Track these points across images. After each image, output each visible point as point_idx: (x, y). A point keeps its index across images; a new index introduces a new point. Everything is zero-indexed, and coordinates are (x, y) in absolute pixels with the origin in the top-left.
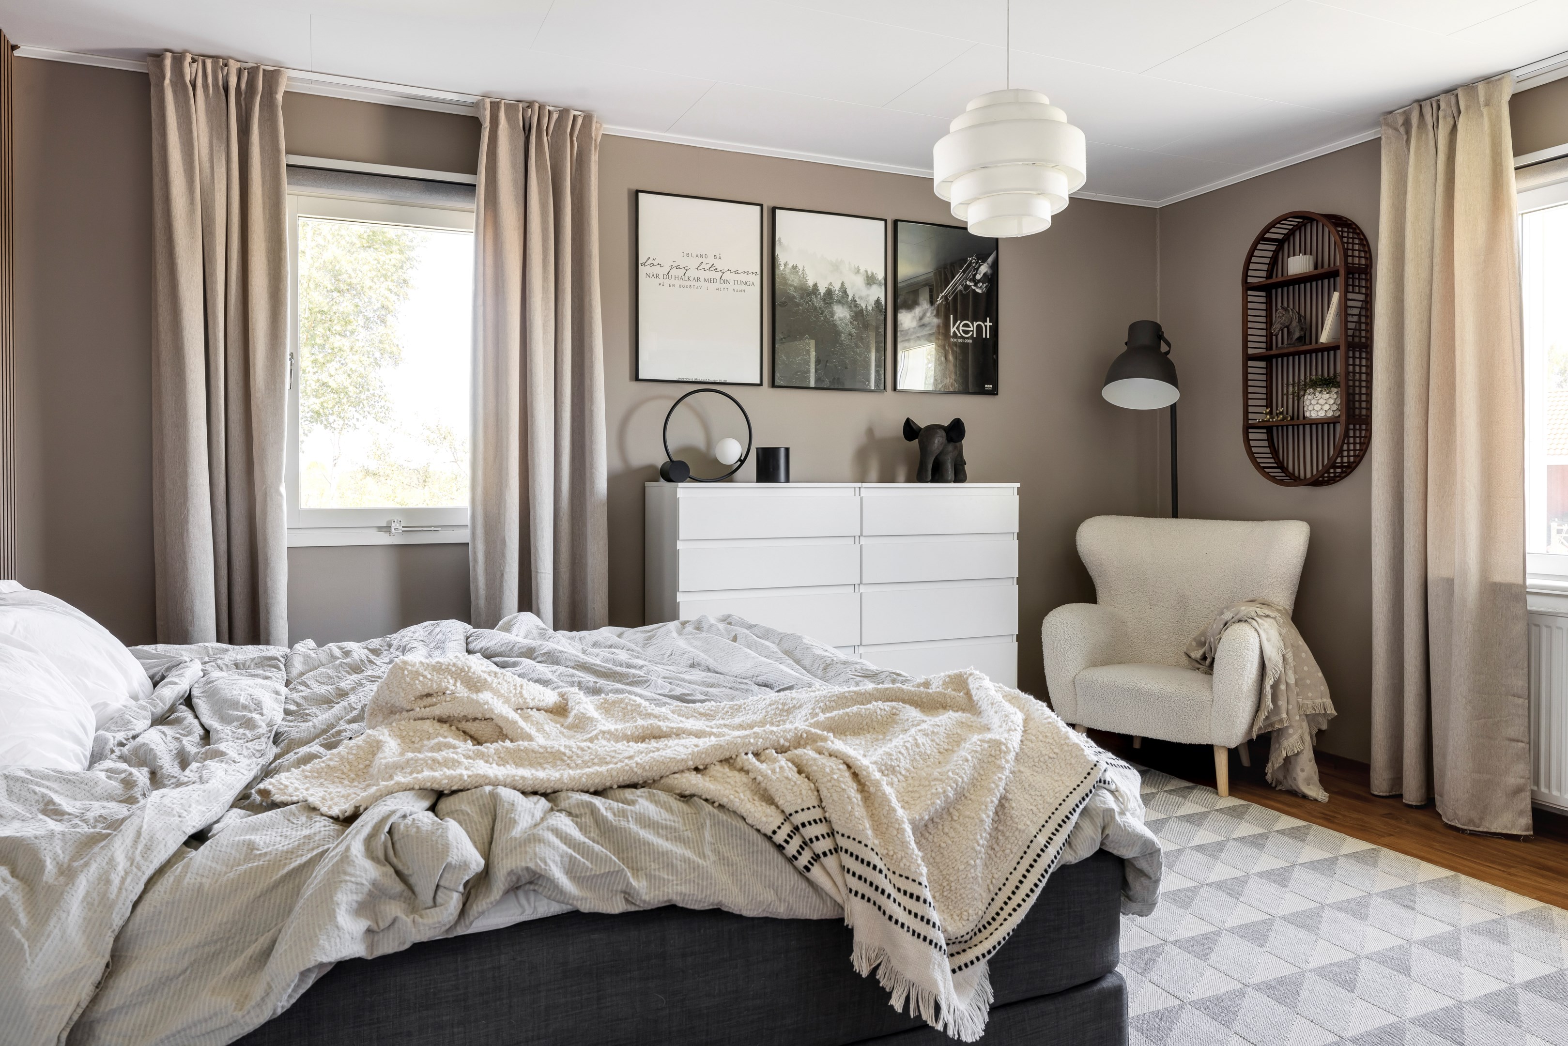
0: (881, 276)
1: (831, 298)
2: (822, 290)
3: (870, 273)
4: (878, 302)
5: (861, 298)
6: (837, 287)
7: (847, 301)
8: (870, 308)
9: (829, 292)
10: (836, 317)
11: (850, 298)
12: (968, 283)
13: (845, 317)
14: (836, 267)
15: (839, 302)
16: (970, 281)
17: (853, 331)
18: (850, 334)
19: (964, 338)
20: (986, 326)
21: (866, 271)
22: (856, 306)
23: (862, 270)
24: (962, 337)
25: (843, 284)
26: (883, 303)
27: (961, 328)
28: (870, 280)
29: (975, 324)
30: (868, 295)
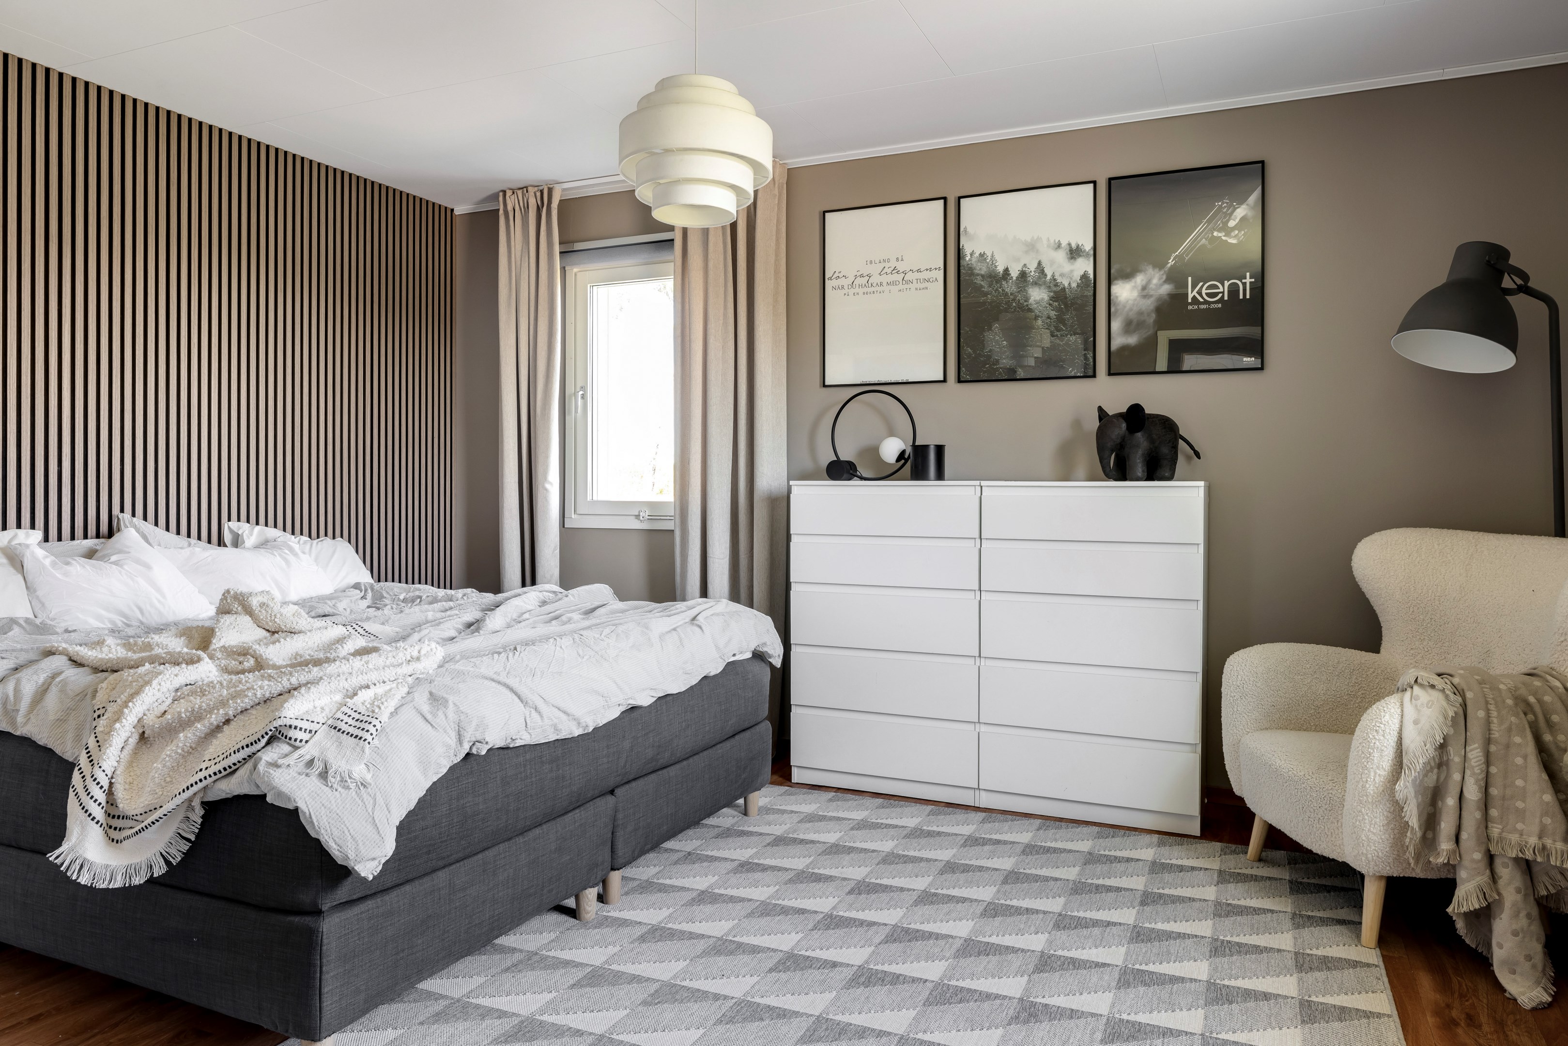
0: (1088, 246)
1: (1025, 281)
2: (1014, 274)
3: (1074, 246)
4: (1084, 276)
5: (1062, 275)
6: (1032, 267)
7: (1045, 283)
8: (1074, 285)
9: (1023, 275)
10: (1031, 301)
11: (1049, 277)
12: (1215, 234)
13: (1043, 299)
14: (1031, 247)
15: (1035, 284)
16: (1219, 231)
17: (1053, 314)
18: (1049, 317)
19: (1209, 303)
20: (1244, 284)
21: (1069, 244)
22: (1056, 285)
23: (1064, 243)
24: (1206, 302)
25: (1039, 263)
26: (1092, 276)
27: (1204, 291)
28: (1074, 253)
29: (1227, 284)
30: (1072, 271)
